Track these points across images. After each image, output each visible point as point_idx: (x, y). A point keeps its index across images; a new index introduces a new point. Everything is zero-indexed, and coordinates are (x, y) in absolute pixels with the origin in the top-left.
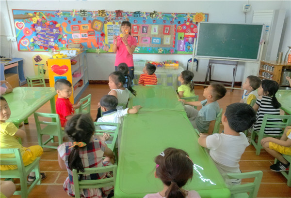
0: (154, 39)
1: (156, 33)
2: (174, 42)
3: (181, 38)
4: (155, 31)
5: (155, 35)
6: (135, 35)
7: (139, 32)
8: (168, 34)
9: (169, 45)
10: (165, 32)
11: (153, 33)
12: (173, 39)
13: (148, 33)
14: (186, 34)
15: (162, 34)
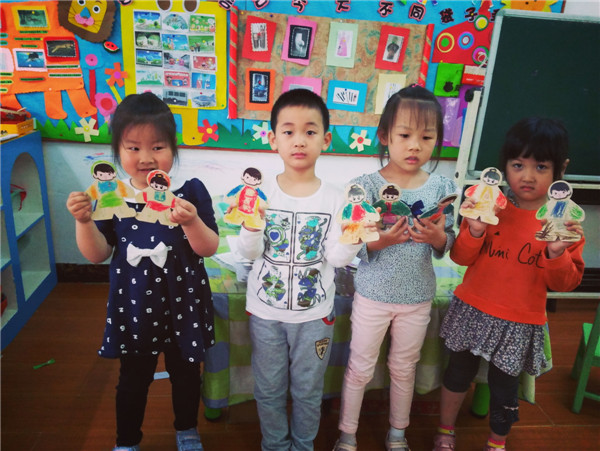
0: (338, 90)
1: (348, 61)
3: (448, 87)
5: (341, 71)
6: (258, 66)
7: (274, 54)
8: (398, 67)
13: (312, 57)
15: (374, 65)
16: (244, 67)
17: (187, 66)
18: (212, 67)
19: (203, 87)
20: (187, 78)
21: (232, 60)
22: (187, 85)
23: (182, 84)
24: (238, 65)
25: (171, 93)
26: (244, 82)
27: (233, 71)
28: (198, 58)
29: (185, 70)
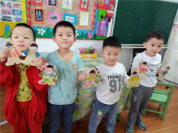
0: (67, 17)
1: (70, 7)
2: (94, 23)
3: (102, 17)
4: (68, 4)
5: (68, 10)
6: (38, 7)
7: (43, 3)
8: (86, 10)
9: (87, 27)
10: (82, 7)
11: (65, 6)
12: (92, 18)
13: (57, 5)
14: (108, 11)
15: (78, 9)
16: (33, 8)
17: (11, 7)
18: (20, 7)
19: (17, 15)
20: (11, 12)
21: (28, 5)
22: (11, 14)
23: (9, 14)
24: (30, 7)
25: (5, 17)
26: (33, 13)
27: (28, 9)
28: (14, 4)
29: (10, 8)
